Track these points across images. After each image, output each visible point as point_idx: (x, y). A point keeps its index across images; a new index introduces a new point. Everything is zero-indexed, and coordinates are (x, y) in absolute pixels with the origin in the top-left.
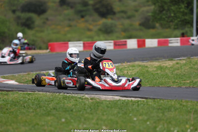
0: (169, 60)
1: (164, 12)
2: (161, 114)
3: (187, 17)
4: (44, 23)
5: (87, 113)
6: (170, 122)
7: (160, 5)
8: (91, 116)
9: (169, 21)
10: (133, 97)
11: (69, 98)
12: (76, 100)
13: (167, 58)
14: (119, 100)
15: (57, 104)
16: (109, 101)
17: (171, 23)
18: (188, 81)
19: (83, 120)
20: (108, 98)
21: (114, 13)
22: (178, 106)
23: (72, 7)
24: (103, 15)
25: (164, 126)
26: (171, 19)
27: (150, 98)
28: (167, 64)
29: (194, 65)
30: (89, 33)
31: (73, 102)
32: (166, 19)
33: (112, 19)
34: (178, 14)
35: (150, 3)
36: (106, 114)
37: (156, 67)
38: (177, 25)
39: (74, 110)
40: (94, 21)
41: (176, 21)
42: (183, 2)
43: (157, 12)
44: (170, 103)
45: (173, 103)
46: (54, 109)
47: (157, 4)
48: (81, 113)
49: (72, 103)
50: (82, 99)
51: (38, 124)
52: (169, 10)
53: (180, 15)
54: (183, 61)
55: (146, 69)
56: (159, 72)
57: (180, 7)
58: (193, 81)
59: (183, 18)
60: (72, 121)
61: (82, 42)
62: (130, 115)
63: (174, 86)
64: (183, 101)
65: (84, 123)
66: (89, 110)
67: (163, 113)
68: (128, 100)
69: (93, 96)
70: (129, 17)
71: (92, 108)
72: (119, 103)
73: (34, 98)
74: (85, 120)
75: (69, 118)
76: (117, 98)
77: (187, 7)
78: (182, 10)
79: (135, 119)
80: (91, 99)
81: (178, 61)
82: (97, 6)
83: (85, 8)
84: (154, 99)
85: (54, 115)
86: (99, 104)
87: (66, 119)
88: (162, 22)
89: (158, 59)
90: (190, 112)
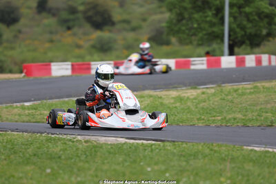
0: (191, 89)
1: (184, 22)
2: (184, 163)
3: (215, 29)
4: (16, 36)
5: (80, 161)
6: (197, 174)
7: (178, 11)
8: (87, 165)
9: (191, 34)
10: (144, 139)
11: (54, 139)
12: (65, 143)
13: (189, 86)
14: (124, 144)
15: (39, 148)
16: (111, 144)
17: (193, 38)
18: (219, 118)
19: (75, 170)
20: (109, 140)
21: (113, 24)
22: (207, 151)
23: (54, 15)
24: (98, 26)
25: (189, 178)
26: (193, 31)
27: (168, 141)
28: (189, 94)
29: (227, 95)
30: (77, 51)
31: (60, 146)
32: (187, 31)
33: (110, 31)
34: (202, 25)
35: (164, 9)
36: (108, 163)
37: (173, 98)
38: (202, 39)
39: (63, 157)
40: (85, 34)
41: (200, 35)
42: (210, 8)
43: (174, 21)
44: (196, 147)
45: (200, 147)
46: (35, 155)
47: (174, 11)
48: (73, 160)
49: (59, 148)
50: (73, 142)
51: (13, 176)
52: (190, 19)
53: (206, 26)
54: (211, 90)
55: (160, 100)
56: (178, 104)
57: (206, 14)
58: (225, 118)
59: (210, 30)
60: (61, 172)
61: (70, 63)
62: (142, 164)
63: (200, 125)
64: (214, 145)
65: (78, 175)
66: (83, 158)
67: (187, 162)
68: (137, 143)
69: (87, 138)
70: (134, 29)
71: (87, 153)
72: (125, 147)
73: (5, 141)
74: (79, 170)
75: (56, 168)
76: (123, 140)
77: (216, 15)
78: (208, 19)
79: (149, 169)
80: (86, 142)
81: (204, 90)
82: (90, 14)
83: (72, 17)
84: (174, 142)
85: (34, 164)
86: (97, 149)
87: (52, 169)
88: (181, 35)
89: (176, 87)
90: (225, 160)
